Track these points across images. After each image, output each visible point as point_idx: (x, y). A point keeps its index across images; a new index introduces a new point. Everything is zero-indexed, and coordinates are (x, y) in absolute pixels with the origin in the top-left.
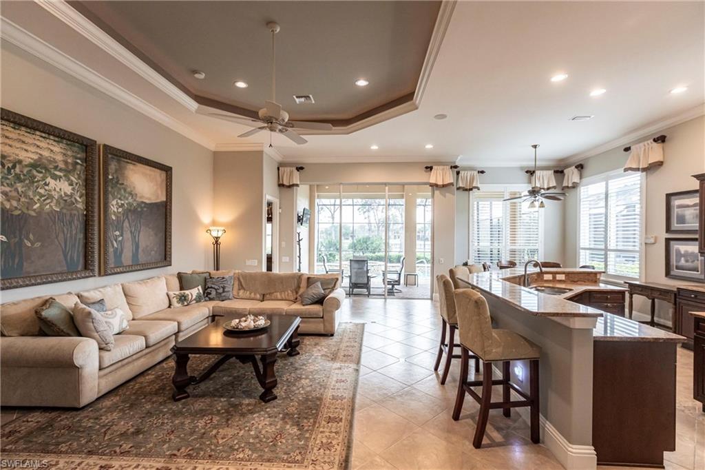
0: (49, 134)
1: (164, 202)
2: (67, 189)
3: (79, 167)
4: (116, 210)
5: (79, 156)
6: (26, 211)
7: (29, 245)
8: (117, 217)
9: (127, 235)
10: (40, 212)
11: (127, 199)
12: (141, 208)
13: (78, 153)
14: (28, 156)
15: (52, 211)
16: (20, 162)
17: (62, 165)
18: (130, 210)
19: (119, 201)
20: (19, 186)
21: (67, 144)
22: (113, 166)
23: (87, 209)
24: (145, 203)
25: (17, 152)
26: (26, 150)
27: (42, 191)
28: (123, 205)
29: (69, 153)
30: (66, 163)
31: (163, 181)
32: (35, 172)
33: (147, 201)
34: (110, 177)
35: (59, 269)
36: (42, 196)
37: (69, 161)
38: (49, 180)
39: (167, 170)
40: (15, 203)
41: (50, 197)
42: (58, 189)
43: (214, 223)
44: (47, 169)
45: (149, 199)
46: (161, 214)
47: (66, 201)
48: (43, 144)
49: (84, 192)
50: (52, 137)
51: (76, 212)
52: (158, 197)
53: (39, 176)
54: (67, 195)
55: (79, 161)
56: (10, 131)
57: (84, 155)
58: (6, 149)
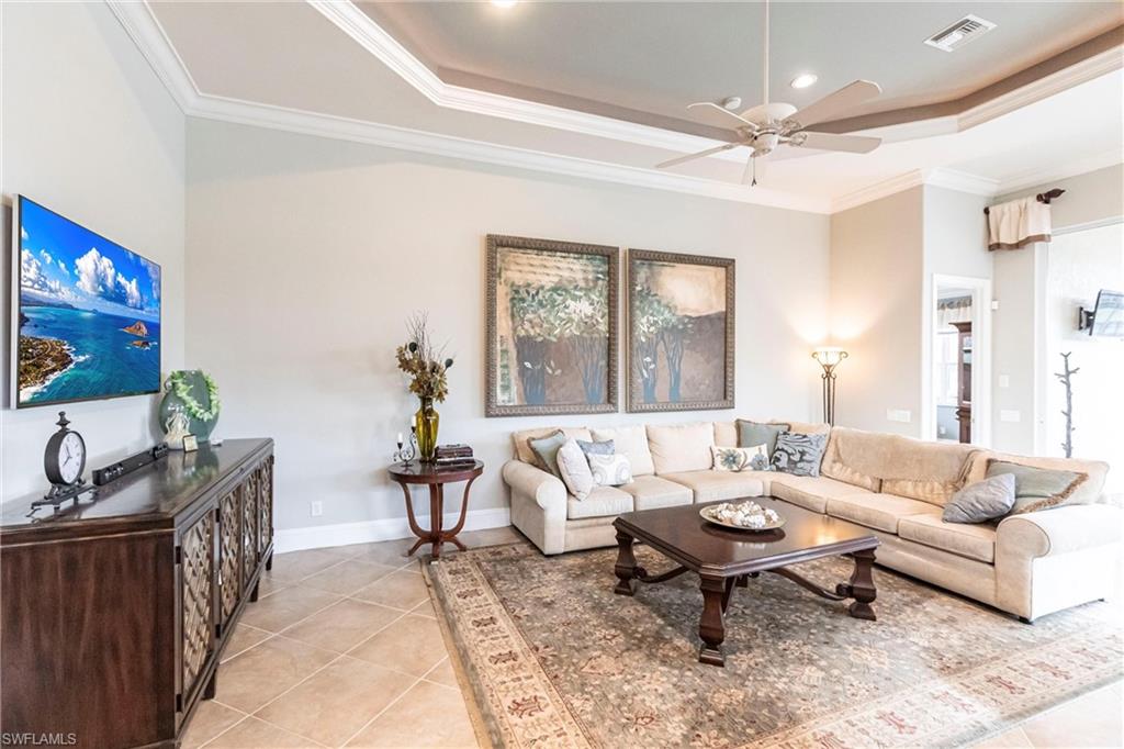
0: (569, 253)
1: (722, 313)
2: (589, 310)
3: (600, 282)
4: (646, 330)
5: (601, 269)
6: (547, 337)
7: (550, 372)
8: (647, 338)
9: (663, 362)
10: (560, 338)
11: (662, 315)
12: (685, 324)
13: (599, 266)
14: (548, 281)
15: (572, 337)
16: (542, 287)
17: (582, 284)
18: (666, 329)
19: (651, 318)
20: (541, 311)
21: (588, 259)
22: (642, 274)
23: (609, 332)
24: (690, 317)
25: (540, 277)
26: (548, 275)
27: (562, 315)
28: (656, 322)
29: (590, 268)
30: (586, 280)
31: (719, 283)
32: (555, 296)
33: (694, 315)
34: (638, 288)
35: (580, 400)
36: (562, 320)
37: (590, 277)
38: (569, 302)
39: (727, 265)
40: (538, 330)
41: (570, 320)
42: (578, 311)
43: (830, 341)
44: (566, 290)
45: (697, 311)
46: (719, 330)
47: (586, 323)
48: (564, 264)
49: (606, 311)
50: (572, 255)
51: (596, 335)
52: (711, 307)
53: (559, 299)
54: (587, 317)
55: (600, 276)
56: (533, 258)
57: (606, 268)
58: (531, 278)
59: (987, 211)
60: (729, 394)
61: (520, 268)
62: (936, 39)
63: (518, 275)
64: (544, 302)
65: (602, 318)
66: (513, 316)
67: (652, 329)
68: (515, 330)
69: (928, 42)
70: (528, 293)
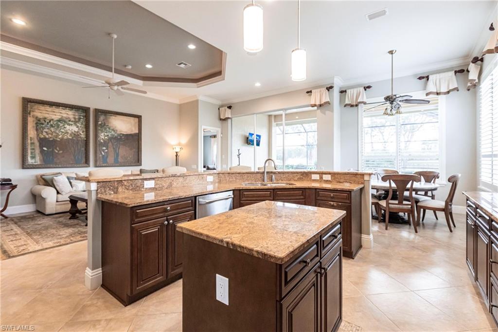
1: (137, 133)
2: (76, 130)
3: (82, 120)
4: (103, 138)
6: (55, 139)
7: (57, 152)
8: (104, 141)
9: (111, 149)
10: (62, 139)
11: (111, 132)
12: (120, 136)
13: (81, 114)
14: (56, 118)
15: (68, 139)
16: (53, 120)
17: (73, 120)
18: (112, 138)
19: (106, 134)
20: (52, 129)
21: (75, 111)
22: (102, 118)
23: (86, 137)
24: (123, 134)
25: (51, 116)
26: (55, 115)
27: (63, 131)
28: (108, 135)
29: (77, 114)
30: (75, 118)
31: (135, 123)
32: (59, 123)
33: (125, 133)
34: (100, 123)
35: (71, 162)
36: (62, 132)
37: (77, 117)
38: (66, 126)
39: (139, 117)
40: (50, 136)
41: (68, 133)
42: (71, 129)
43: (178, 144)
44: (65, 122)
45: (126, 132)
46: (134, 141)
47: (75, 134)
48: (63, 111)
49: (85, 130)
50: (67, 108)
51: (80, 139)
52: (132, 131)
53: (61, 125)
54: (75, 132)
55: (82, 117)
56: (48, 108)
57: (85, 114)
58: (46, 116)
59: (219, 109)
60: (140, 161)
61: (40, 111)
62: (179, 64)
63: (40, 114)
64: (53, 125)
65: (83, 132)
66: (37, 130)
67: (106, 138)
68: (38, 135)
69: (177, 65)
70: (45, 121)
